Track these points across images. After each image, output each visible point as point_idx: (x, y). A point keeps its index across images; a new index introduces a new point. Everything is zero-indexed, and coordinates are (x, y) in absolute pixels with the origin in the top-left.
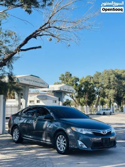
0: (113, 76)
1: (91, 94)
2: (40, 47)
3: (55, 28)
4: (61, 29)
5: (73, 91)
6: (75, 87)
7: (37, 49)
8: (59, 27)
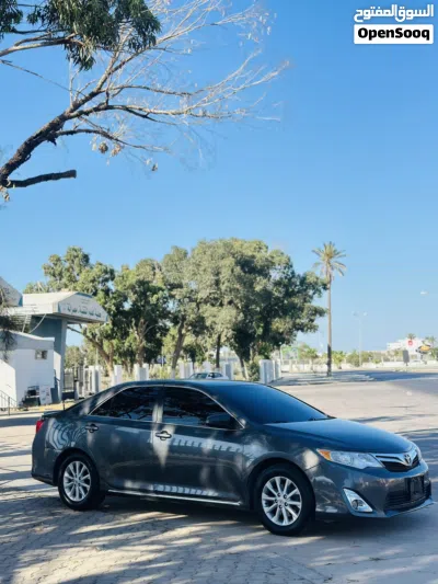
0: (230, 261)
1: (157, 322)
2: (72, 174)
3: (127, 109)
4: (145, 117)
5: (99, 316)
6: (103, 300)
7: (62, 180)
8: (140, 109)
